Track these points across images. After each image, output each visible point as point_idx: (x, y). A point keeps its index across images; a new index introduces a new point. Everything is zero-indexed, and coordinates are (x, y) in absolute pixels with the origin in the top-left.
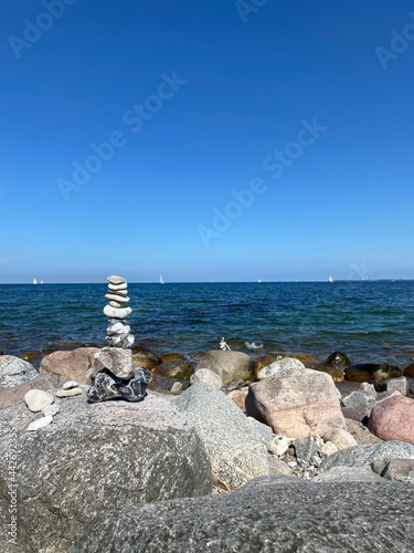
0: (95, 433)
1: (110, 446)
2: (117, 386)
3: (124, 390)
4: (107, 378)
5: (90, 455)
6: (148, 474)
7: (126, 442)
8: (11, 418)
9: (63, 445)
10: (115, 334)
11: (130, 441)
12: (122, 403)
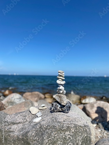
0: (63, 127)
1: (68, 133)
2: (61, 107)
3: (63, 109)
4: (58, 104)
5: (62, 136)
6: (80, 144)
7: (73, 131)
8: (26, 116)
9: (52, 132)
10: (61, 90)
11: (75, 131)
12: (62, 113)
